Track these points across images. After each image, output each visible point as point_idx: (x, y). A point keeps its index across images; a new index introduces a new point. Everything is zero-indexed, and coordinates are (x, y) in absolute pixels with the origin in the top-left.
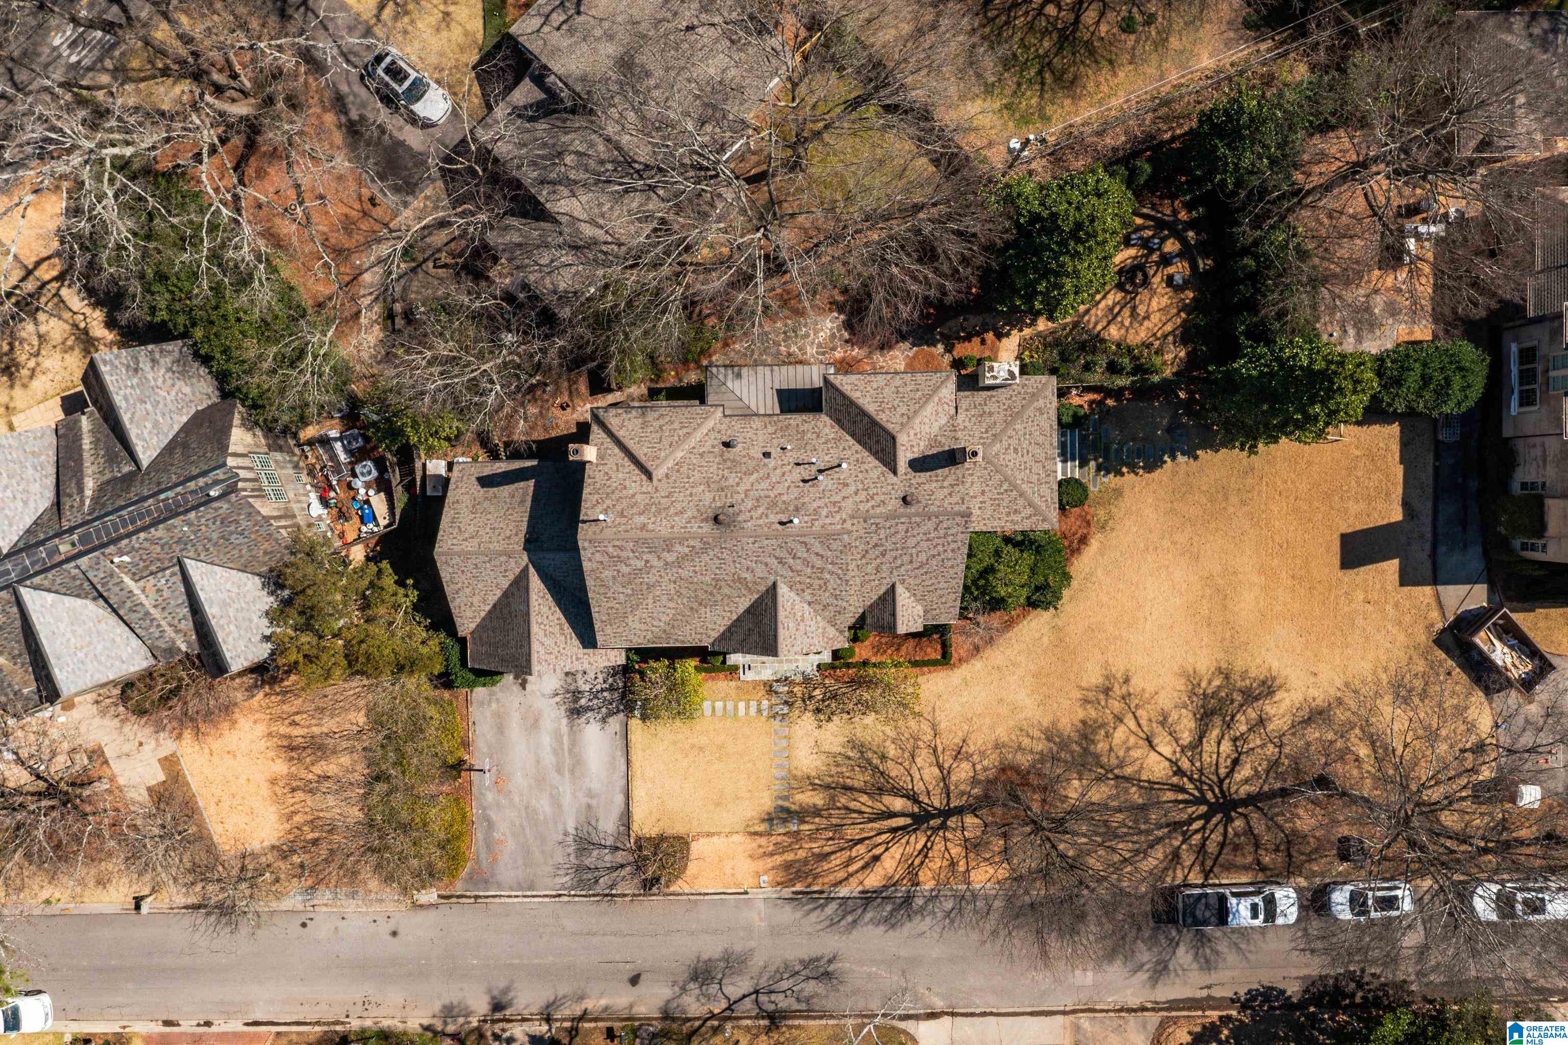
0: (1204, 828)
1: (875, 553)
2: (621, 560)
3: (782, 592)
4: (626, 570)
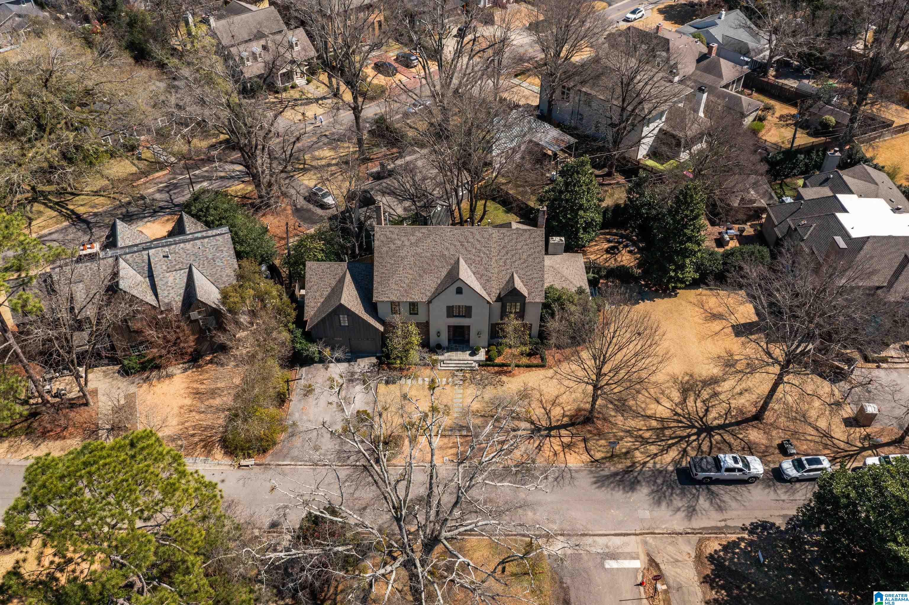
1: (503, 252)
2: (392, 241)
3: (462, 262)
4: (393, 247)
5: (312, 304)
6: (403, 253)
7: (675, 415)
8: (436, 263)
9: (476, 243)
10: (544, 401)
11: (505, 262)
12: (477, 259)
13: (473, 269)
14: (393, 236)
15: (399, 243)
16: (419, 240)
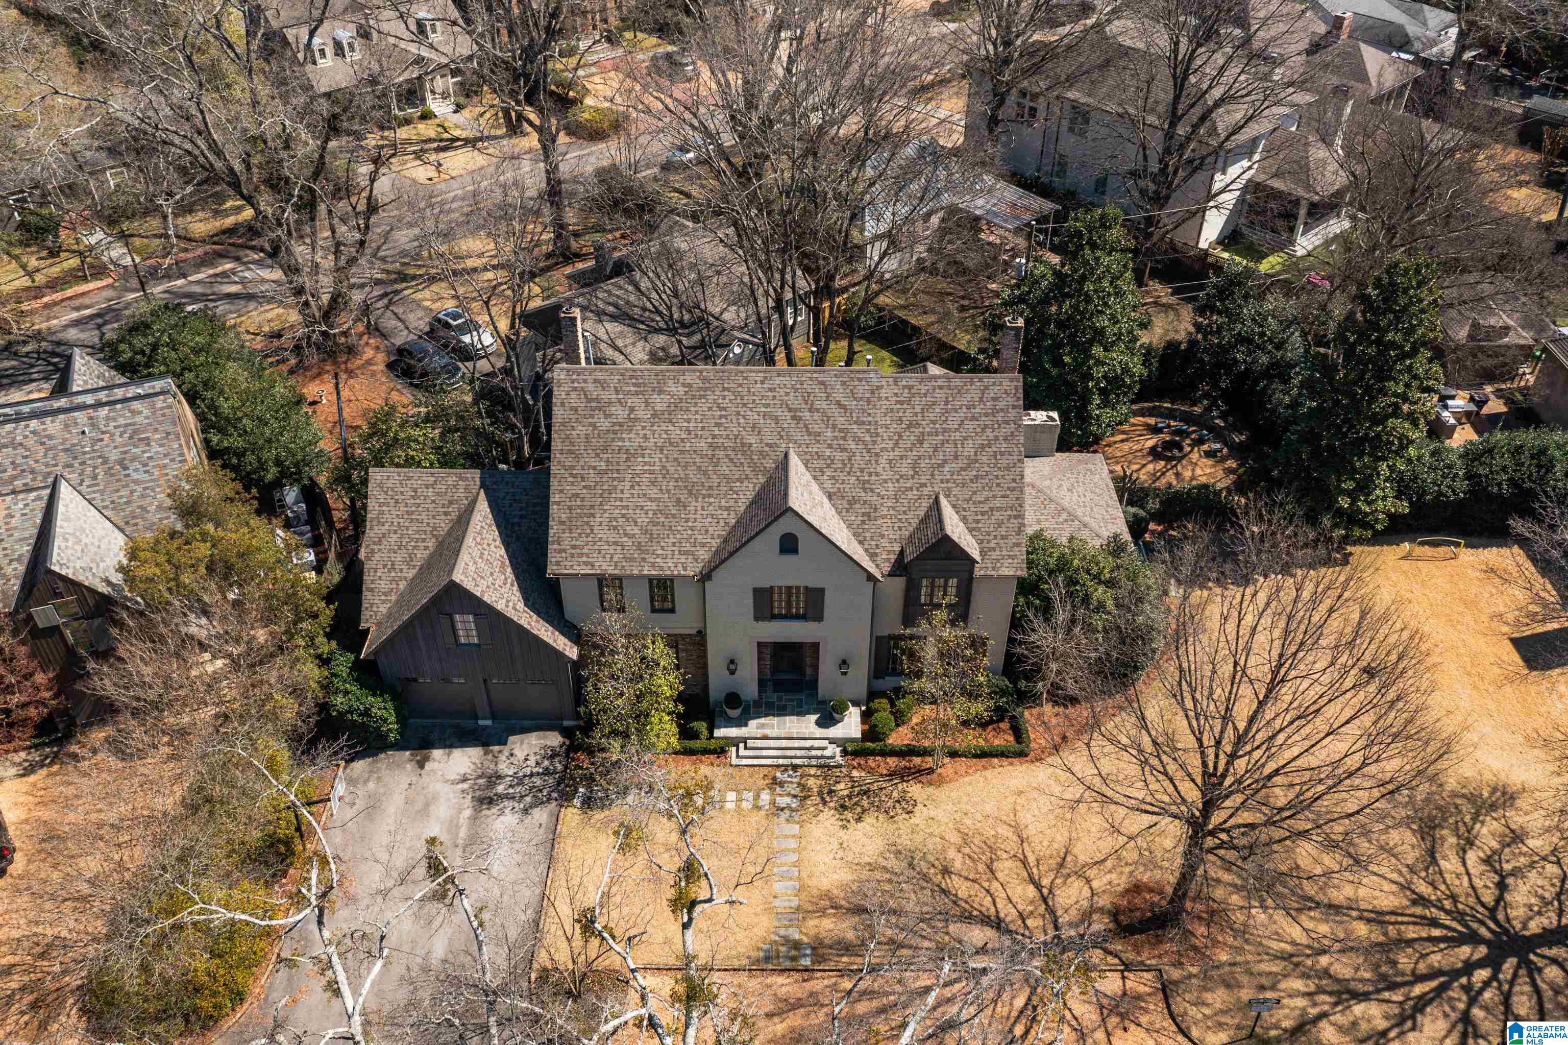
0: (1494, 977)
1: (910, 438)
2: (601, 406)
3: (796, 464)
4: (604, 424)
5: (383, 585)
6: (630, 440)
7: (1414, 903)
8: (724, 468)
9: (834, 410)
10: (1031, 859)
11: (915, 466)
12: (838, 455)
13: (828, 485)
14: (605, 396)
15: (620, 413)
16: (676, 405)
